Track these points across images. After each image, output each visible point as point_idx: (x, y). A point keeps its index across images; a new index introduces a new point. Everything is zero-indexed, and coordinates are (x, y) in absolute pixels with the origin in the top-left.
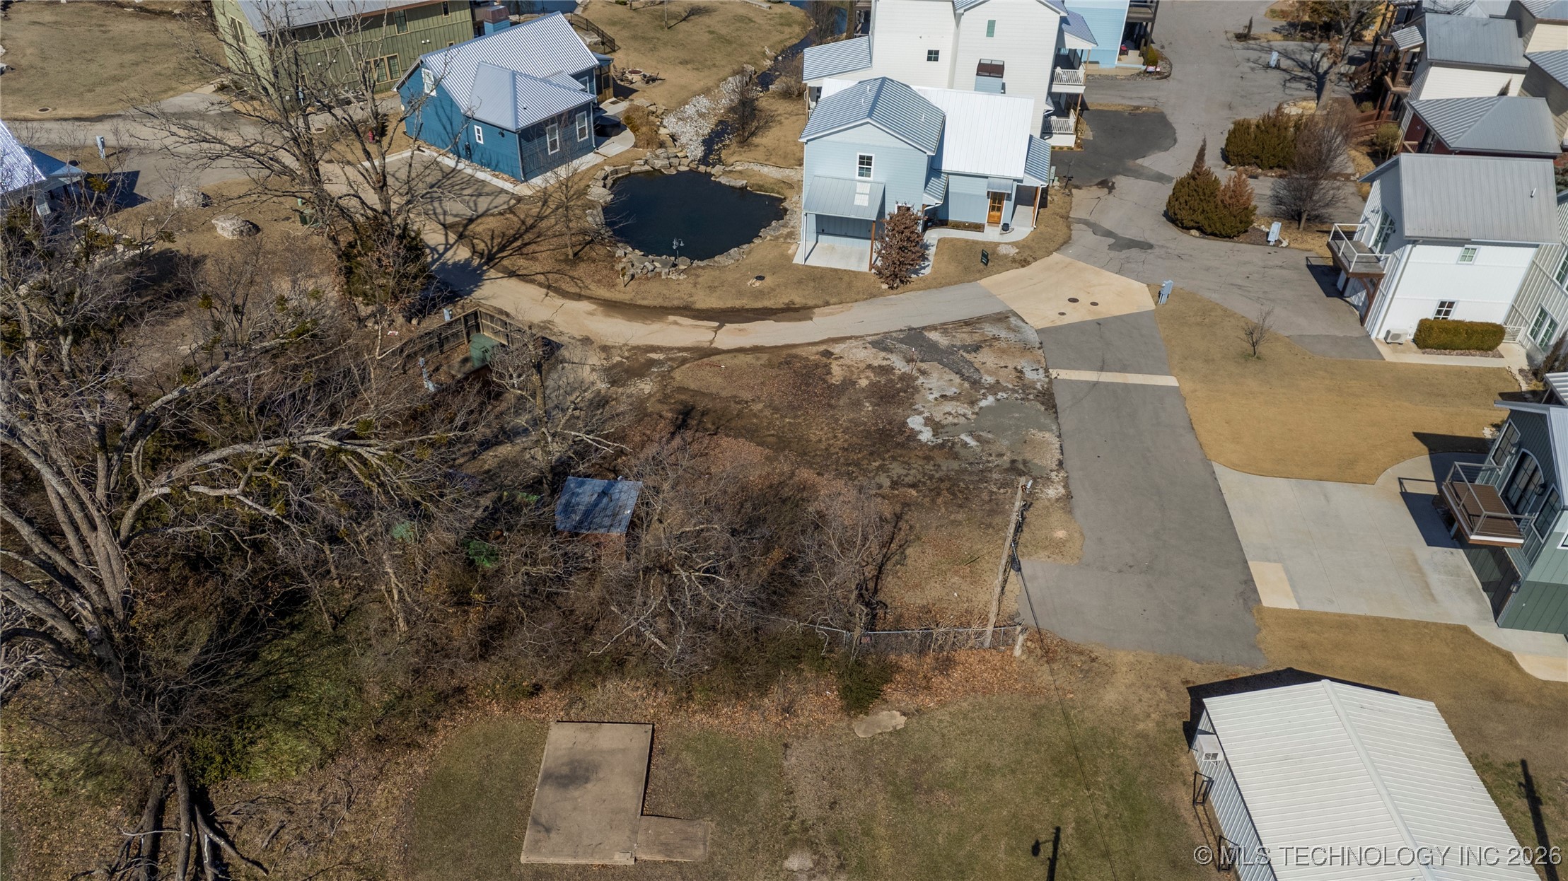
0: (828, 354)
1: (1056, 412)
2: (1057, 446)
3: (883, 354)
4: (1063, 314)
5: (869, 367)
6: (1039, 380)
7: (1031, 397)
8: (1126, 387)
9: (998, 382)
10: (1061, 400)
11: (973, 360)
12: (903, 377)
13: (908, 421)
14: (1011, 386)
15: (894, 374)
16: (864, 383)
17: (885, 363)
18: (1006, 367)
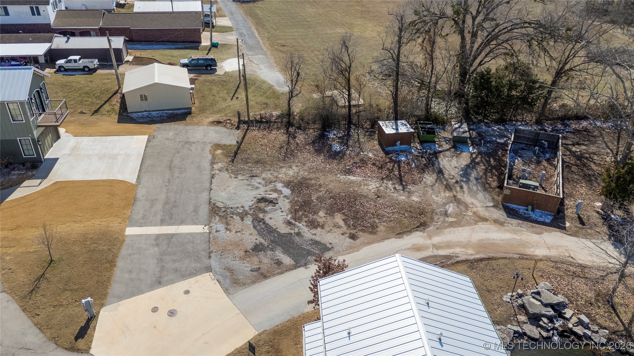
0: (353, 237)
1: (210, 202)
2: (213, 185)
3: (317, 238)
4: (187, 292)
5: (323, 227)
6: (216, 224)
7: (223, 210)
8: (163, 222)
9: (242, 219)
10: (204, 210)
11: (258, 237)
12: (299, 219)
13: (290, 192)
14: (235, 216)
15: (306, 222)
16: (321, 214)
17: (314, 231)
18: (236, 232)
